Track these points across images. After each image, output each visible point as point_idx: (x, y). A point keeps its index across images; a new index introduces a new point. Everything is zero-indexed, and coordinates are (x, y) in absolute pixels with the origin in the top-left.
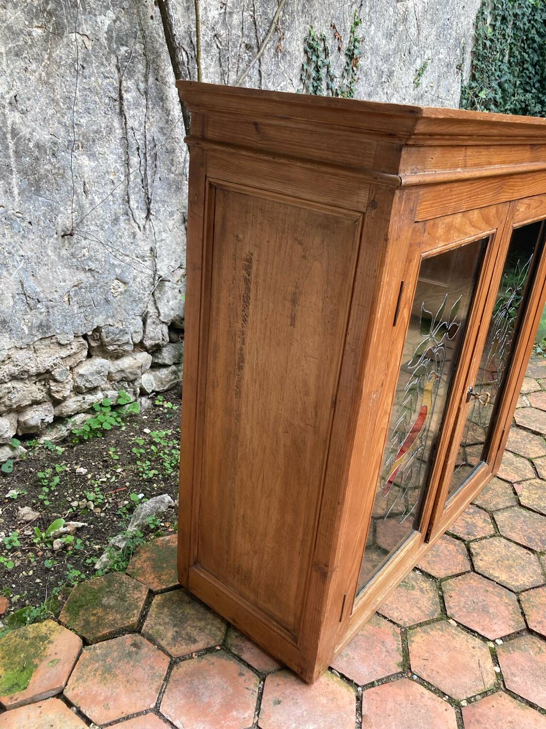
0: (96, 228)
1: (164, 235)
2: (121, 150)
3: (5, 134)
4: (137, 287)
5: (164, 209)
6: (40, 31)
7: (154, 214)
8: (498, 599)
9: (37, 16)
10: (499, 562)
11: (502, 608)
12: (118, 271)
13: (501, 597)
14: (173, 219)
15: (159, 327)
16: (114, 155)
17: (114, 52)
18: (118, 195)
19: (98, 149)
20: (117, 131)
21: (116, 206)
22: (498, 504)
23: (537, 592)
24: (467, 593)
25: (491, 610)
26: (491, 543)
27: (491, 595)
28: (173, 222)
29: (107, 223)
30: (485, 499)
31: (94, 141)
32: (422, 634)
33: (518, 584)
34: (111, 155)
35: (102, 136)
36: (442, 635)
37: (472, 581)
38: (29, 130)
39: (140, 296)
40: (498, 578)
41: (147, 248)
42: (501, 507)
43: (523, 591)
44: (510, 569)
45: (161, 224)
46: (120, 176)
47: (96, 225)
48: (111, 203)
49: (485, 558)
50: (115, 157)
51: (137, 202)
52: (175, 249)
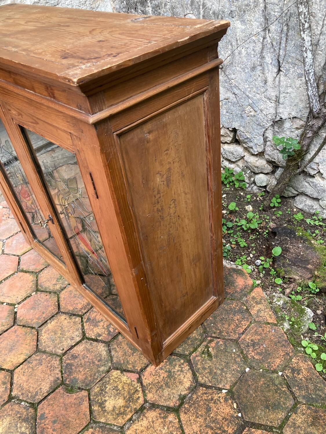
0: (240, 70)
1: (290, 90)
2: (262, 19)
3: (199, 6)
4: (262, 117)
5: (293, 70)
7: (284, 72)
8: (37, 317)
10: (60, 328)
11: (31, 317)
12: (250, 101)
13: (38, 319)
14: (301, 80)
15: (275, 151)
16: (257, 22)
18: (257, 51)
19: (247, 17)
20: (261, 5)
21: (255, 59)
22: (116, 351)
23: (35, 341)
24: (45, 303)
25: (32, 311)
26: (77, 330)
27: (40, 314)
28: (300, 82)
29: (248, 69)
30: (123, 344)
31: (244, 12)
32: (32, 279)
33: (43, 332)
34: (255, 22)
35: (250, 8)
36: (28, 287)
37: (52, 308)
38: (211, 4)
39: (264, 123)
40: (51, 323)
41: (274, 94)
42: (113, 353)
43: (38, 333)
44: (54, 332)
45: (289, 81)
46: (260, 38)
47: (241, 67)
48: (252, 56)
49: (66, 321)
50: (257, 24)
51: (272, 59)
52: (297, 103)
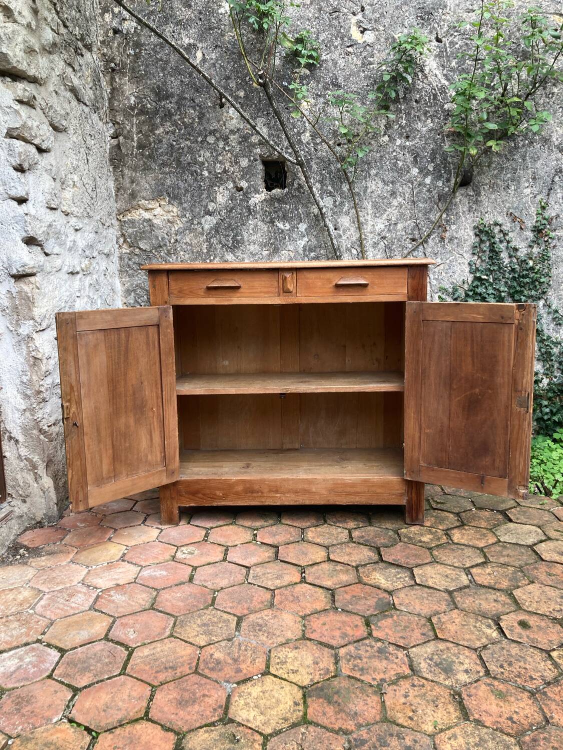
6: (267, 252)
9: (265, 246)
17: (307, 256)
